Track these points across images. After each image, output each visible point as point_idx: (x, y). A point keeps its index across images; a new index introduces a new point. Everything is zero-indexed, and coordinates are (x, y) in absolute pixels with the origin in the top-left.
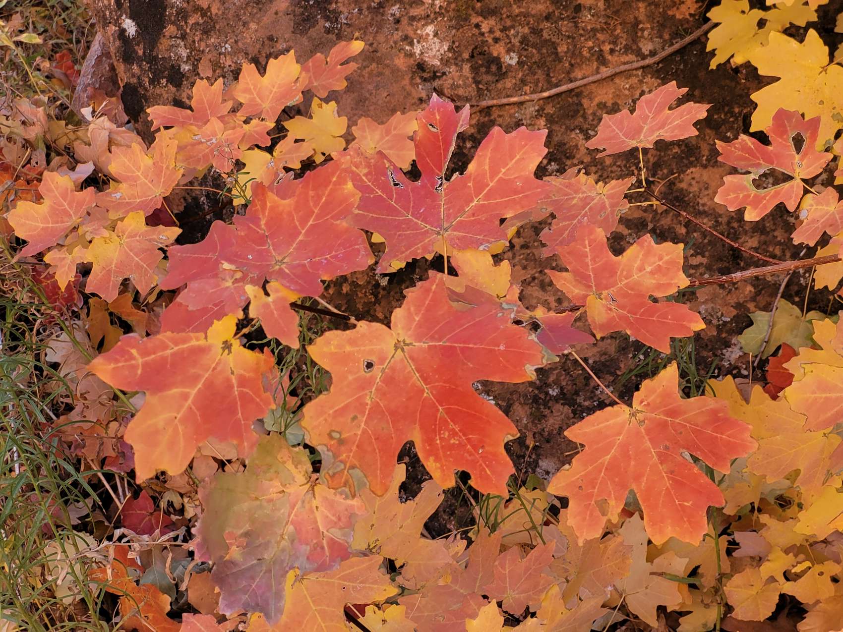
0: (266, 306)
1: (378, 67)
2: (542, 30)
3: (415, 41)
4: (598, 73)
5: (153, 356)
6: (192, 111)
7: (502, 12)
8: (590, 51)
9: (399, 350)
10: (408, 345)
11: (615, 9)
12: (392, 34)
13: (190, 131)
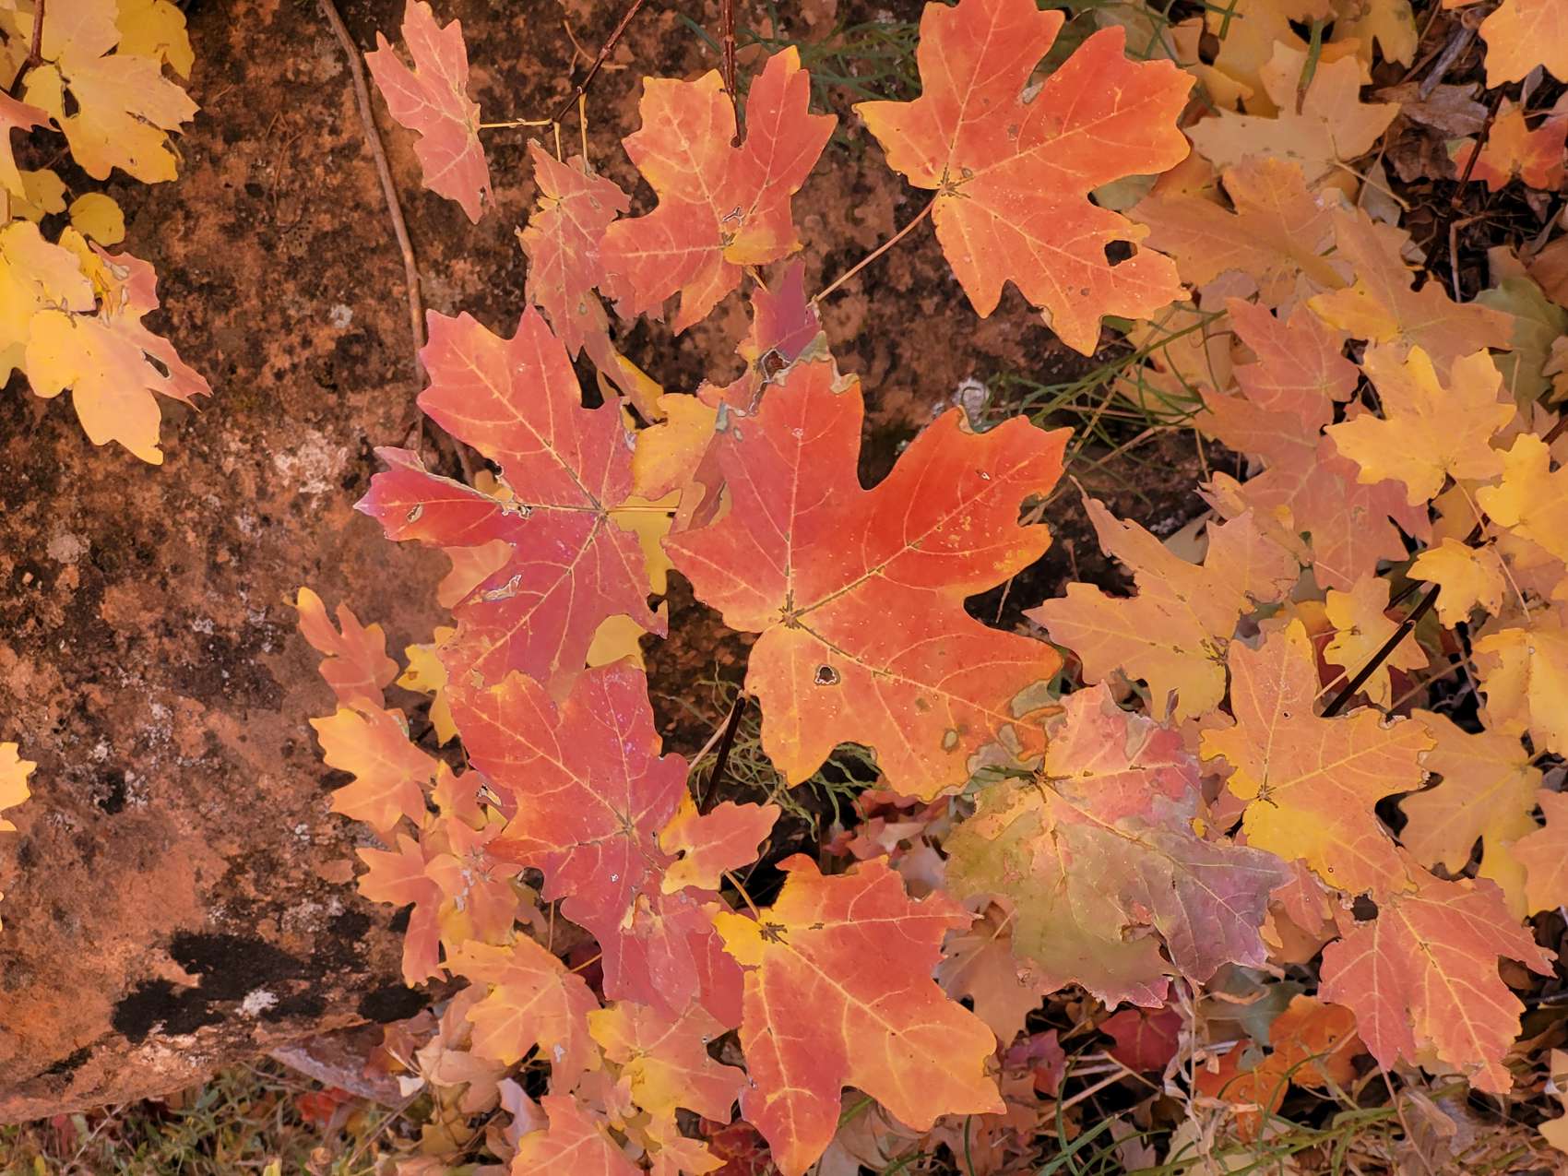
0: (702, 858)
1: (347, 561)
2: (291, 258)
3: (302, 490)
4: (372, 159)
5: (782, 1067)
6: (412, 906)
7: (256, 329)
8: (332, 172)
9: (799, 619)
10: (790, 604)
11: (258, 122)
12: (290, 531)
13: (447, 915)
